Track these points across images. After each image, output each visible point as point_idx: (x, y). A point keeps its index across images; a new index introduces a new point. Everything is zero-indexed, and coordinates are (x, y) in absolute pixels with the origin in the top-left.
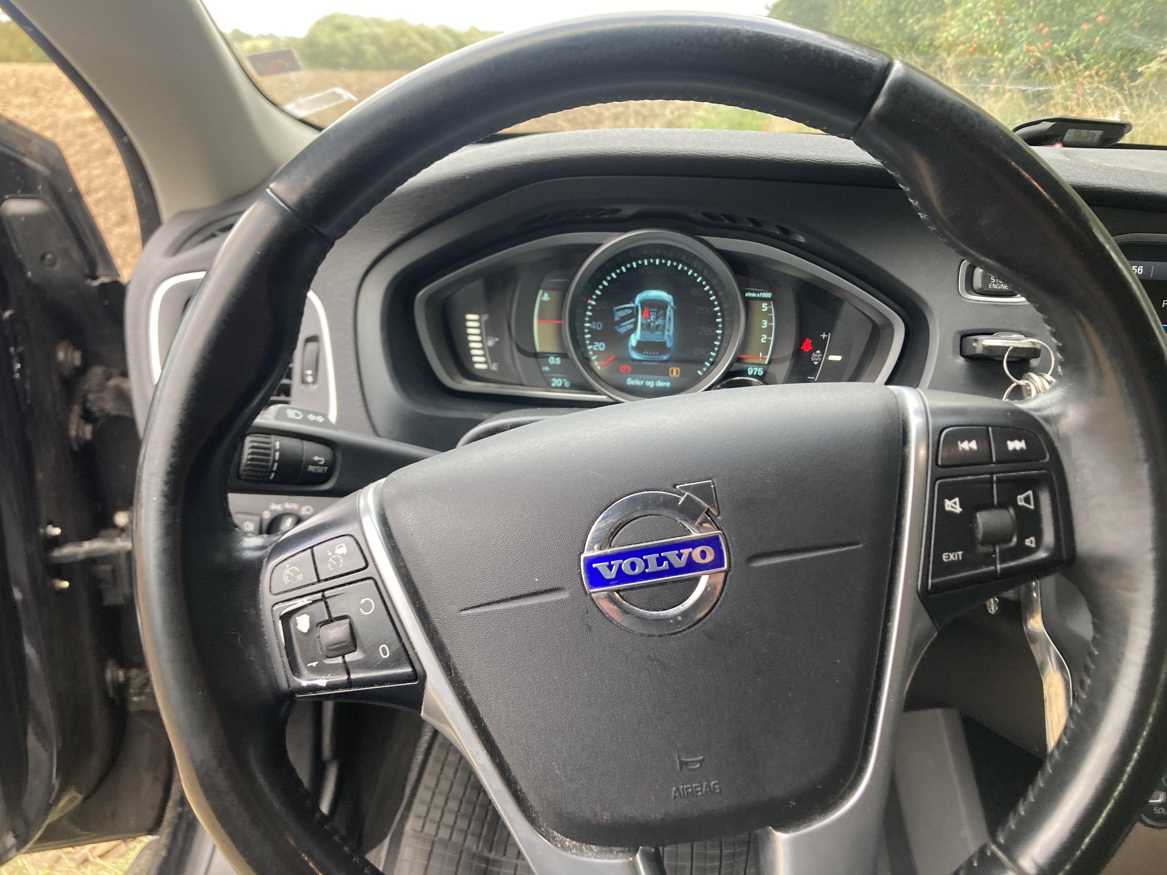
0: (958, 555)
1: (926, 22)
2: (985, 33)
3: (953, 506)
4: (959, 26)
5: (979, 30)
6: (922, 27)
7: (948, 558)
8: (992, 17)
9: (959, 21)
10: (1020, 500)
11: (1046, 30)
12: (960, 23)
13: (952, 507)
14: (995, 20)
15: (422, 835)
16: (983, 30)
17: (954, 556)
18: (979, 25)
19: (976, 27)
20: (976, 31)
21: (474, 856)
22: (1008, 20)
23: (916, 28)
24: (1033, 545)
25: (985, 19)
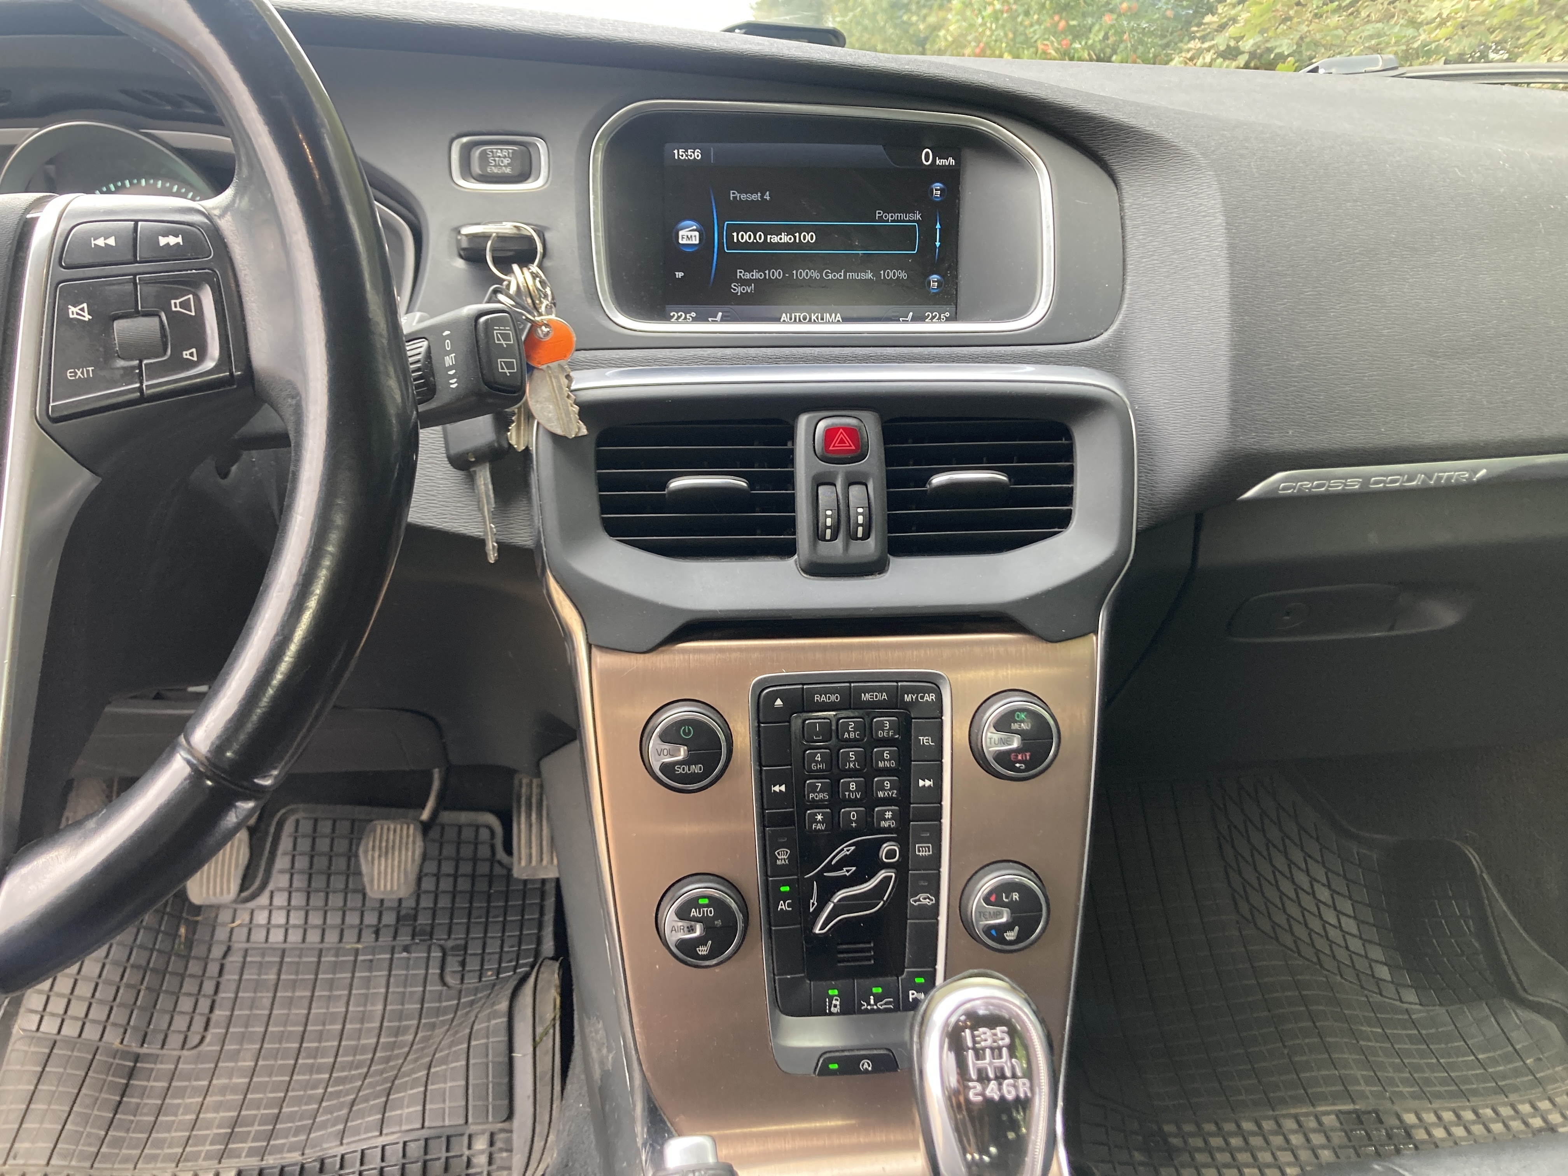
0: (88, 371)
1: (932, 19)
2: (991, 29)
3: (79, 312)
4: (958, 21)
5: (984, 24)
6: (929, 26)
7: (75, 376)
8: (998, 6)
9: (957, 14)
10: (175, 305)
11: (1062, 24)
12: (959, 17)
13: (78, 314)
14: (1002, 12)
15: (38, 1034)
16: (988, 25)
17: (82, 373)
18: (983, 18)
19: (980, 20)
20: (981, 25)
21: (115, 1054)
22: (1016, 10)
23: (922, 27)
24: (195, 359)
25: (990, 9)
